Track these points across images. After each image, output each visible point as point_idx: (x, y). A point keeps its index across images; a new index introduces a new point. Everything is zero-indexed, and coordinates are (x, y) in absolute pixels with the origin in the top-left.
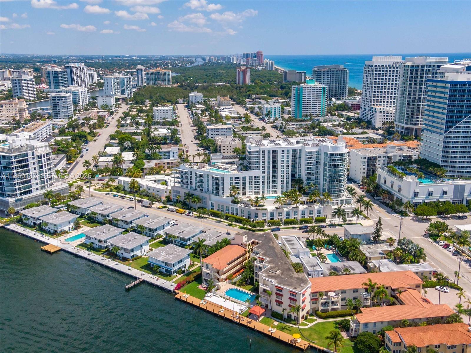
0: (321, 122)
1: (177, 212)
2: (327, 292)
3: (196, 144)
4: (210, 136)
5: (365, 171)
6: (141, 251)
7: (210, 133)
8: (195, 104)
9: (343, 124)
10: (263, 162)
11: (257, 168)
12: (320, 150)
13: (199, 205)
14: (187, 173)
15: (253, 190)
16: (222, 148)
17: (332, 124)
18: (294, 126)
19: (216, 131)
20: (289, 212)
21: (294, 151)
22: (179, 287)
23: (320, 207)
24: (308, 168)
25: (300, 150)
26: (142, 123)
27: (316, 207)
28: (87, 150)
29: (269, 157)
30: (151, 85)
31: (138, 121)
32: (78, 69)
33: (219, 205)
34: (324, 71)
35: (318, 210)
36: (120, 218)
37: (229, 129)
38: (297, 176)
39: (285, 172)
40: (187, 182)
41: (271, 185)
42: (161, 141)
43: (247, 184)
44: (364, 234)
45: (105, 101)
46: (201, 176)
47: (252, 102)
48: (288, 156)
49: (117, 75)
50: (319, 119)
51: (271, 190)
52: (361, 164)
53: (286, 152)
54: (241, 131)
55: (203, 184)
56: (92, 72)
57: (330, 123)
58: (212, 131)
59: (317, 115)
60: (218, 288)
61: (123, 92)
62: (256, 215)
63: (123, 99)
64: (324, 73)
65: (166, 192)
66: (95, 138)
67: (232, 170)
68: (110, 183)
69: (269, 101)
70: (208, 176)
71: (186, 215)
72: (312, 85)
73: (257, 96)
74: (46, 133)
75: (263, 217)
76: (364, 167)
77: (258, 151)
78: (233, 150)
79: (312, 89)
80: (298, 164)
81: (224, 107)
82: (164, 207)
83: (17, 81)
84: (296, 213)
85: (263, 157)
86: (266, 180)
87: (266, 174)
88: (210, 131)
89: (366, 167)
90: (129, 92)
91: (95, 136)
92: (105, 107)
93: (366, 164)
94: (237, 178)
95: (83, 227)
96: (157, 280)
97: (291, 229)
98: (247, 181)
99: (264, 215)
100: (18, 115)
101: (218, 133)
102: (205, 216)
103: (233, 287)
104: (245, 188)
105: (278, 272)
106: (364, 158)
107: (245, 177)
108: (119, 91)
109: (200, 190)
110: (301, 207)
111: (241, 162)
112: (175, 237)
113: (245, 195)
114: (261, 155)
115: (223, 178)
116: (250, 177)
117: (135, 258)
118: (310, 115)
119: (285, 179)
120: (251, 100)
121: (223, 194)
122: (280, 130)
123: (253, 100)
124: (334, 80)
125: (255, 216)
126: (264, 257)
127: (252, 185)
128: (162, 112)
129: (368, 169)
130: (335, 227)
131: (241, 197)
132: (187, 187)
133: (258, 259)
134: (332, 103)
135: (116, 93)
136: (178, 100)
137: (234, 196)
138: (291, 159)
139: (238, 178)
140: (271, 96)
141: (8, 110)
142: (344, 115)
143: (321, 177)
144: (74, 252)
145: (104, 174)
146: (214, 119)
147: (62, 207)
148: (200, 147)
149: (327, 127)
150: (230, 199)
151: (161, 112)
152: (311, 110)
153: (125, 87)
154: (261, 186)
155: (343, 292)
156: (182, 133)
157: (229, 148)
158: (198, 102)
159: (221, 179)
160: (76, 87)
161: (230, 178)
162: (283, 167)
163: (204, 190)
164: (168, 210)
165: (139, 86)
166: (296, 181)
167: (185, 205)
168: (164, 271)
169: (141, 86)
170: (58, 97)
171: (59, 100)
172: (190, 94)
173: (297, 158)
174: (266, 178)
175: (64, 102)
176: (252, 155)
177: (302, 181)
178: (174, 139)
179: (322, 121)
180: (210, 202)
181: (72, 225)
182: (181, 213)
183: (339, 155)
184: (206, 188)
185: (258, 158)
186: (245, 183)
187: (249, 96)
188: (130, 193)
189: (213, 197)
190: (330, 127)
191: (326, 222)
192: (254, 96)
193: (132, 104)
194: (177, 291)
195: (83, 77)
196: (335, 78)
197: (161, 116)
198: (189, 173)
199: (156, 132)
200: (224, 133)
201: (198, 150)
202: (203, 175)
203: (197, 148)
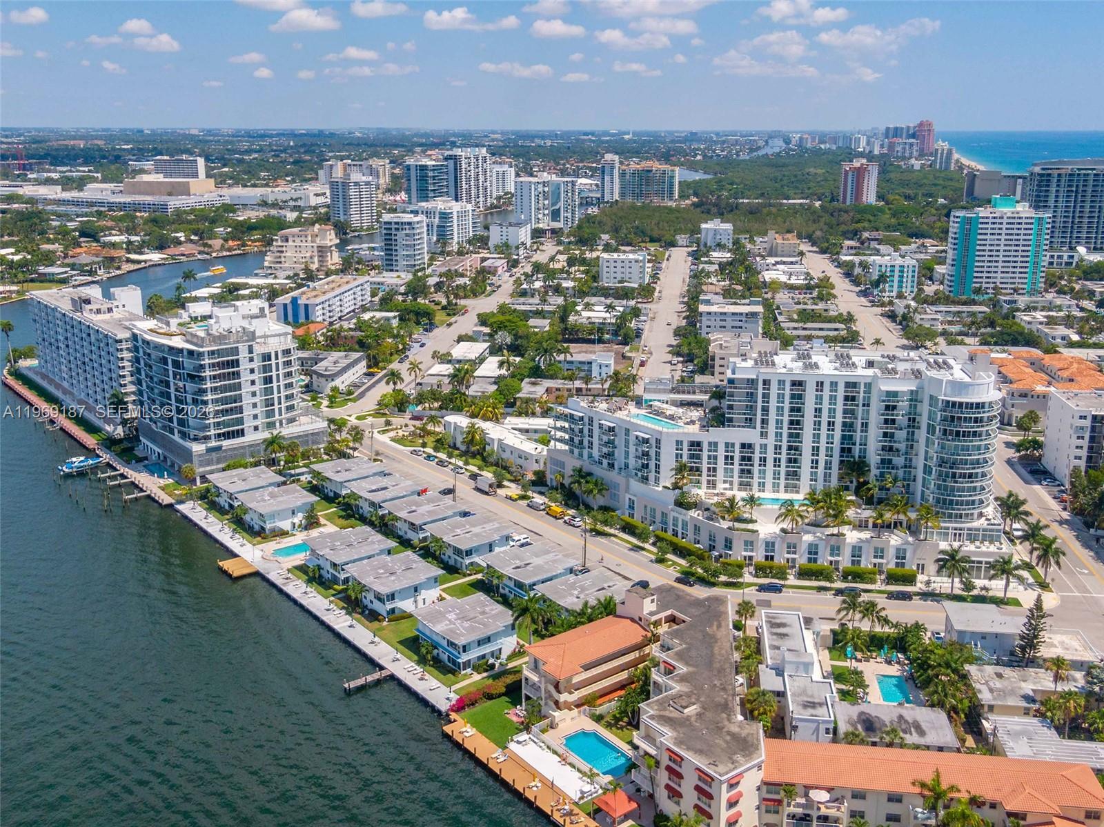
0: (1018, 310)
1: (548, 514)
2: (808, 788)
3: (672, 346)
4: (704, 330)
5: (1084, 453)
6: (416, 602)
7: (705, 322)
8: (709, 249)
9: (1082, 318)
10: (765, 409)
11: (750, 423)
12: (920, 388)
13: (601, 501)
14: (582, 419)
15: (736, 479)
16: (717, 362)
17: (1047, 317)
19: (718, 319)
20: (817, 546)
21: (852, 385)
22: (460, 707)
23: (907, 543)
24: (885, 435)
25: (868, 386)
26: (567, 289)
27: (895, 540)
28: (423, 345)
29: (781, 397)
30: (629, 200)
31: (559, 285)
32: (473, 160)
33: (646, 507)
34: (1059, 175)
35: (898, 550)
36: (402, 514)
37: (754, 315)
38: (856, 451)
39: (823, 439)
40: (581, 442)
41: (783, 470)
42: (590, 334)
43: (721, 460)
44: (997, 635)
45: (504, 234)
46: (611, 429)
47: (859, 248)
48: (833, 399)
49: (545, 176)
50: (1015, 302)
51: (782, 482)
52: (1072, 432)
53: (827, 387)
54: (792, 320)
55: (616, 451)
56: (506, 167)
57: (1044, 313)
58: (709, 316)
59: (1015, 290)
60: (552, 722)
61: (555, 215)
62: (728, 544)
63: (553, 231)
64: (1059, 181)
65: (537, 462)
66: (453, 319)
67: (687, 423)
68: (430, 427)
69: (903, 247)
70: (627, 431)
71: (565, 522)
72: (1005, 210)
73: (875, 234)
74: (353, 302)
75: (746, 550)
76: (1080, 442)
77: (753, 380)
79: (1005, 221)
80: (859, 422)
81: (778, 259)
82: (523, 497)
83: (340, 187)
84: (835, 550)
85: (766, 396)
86: (770, 456)
87: (771, 441)
88: (704, 319)
89: (1085, 443)
90: (569, 215)
91: (454, 314)
92: (505, 249)
93: (1087, 436)
94: (696, 445)
95: (325, 525)
96: (422, 679)
97: (815, 592)
98: (721, 453)
99: (749, 544)
100: (316, 259)
101: (723, 324)
102: (607, 529)
103: (591, 726)
104: (715, 469)
105: (691, 710)
106: (1081, 417)
107: (716, 444)
108: (546, 212)
109: (609, 464)
110: (852, 536)
111: (715, 403)
112: (500, 577)
113: (714, 488)
114: (760, 391)
115: (658, 441)
116: (727, 445)
117: (397, 616)
118: (994, 289)
119: (822, 458)
120: (858, 245)
121: (657, 480)
122: (900, 324)
123: (862, 243)
124: (1088, 199)
125: (726, 546)
126: (675, 663)
127: (732, 464)
128: (619, 264)
129: (1091, 448)
130: (938, 602)
131: (701, 493)
132: (581, 455)
133: (662, 666)
134: (1076, 259)
135: (540, 216)
136: (678, 237)
137: (681, 488)
138: (840, 407)
139: (699, 444)
140: (911, 236)
141: (298, 249)
142: (1097, 294)
143: (920, 462)
144: (279, 582)
145: (427, 405)
146: (739, 288)
147: (302, 474)
149: (1029, 323)
150: (672, 495)
151: (615, 264)
152: (999, 275)
153: (561, 204)
154: (756, 469)
155: (858, 795)
156: (653, 319)
158: (719, 245)
159: (653, 442)
160: (447, 201)
161: (677, 441)
162: (818, 424)
163: (616, 466)
164: (528, 505)
165: (604, 203)
166: (853, 466)
167: (571, 498)
168: (444, 657)
169: (607, 202)
170: (396, 223)
171: (397, 229)
172: (703, 226)
173: (857, 406)
174: (771, 450)
175: (407, 235)
176: (735, 388)
177: (868, 466)
178: (622, 332)
179: (1022, 306)
180: (628, 496)
181: (299, 518)
182: (555, 517)
183: (970, 406)
184: (623, 460)
185: (751, 396)
186: (715, 457)
187: (854, 234)
188: (463, 454)
189: (635, 485)
190: (1041, 323)
191: (919, 585)
192: (866, 235)
193: (569, 243)
194: (453, 716)
195: (481, 178)
196: (1089, 194)
197: (615, 275)
198: (586, 420)
199: (585, 314)
200: (740, 324)
201: (670, 362)
202: (616, 430)
203: (669, 357)
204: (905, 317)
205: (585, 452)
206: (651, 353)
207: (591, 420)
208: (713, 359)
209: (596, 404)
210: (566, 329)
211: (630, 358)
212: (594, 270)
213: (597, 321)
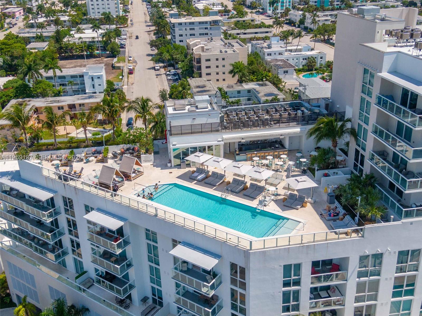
3: (152, 55)
4: (178, 39)
7: (178, 32)
16: (204, 64)
18: (329, 18)
19: (188, 28)
31: (58, 19)
37: (215, 22)
55: (132, 272)
78: (231, 68)
88: (176, 29)
92: (22, 2)
101: (192, 32)
146: (185, 13)
148: (157, 61)
156: (130, 37)
157: (220, 63)
178: (109, 47)
184: (148, 285)
197: (99, 11)
198: (59, 203)
199: (77, 36)
200: (206, 31)
201: (154, 68)
202: (127, 231)
203: (152, 64)
204: (302, 22)
205: (69, 259)
206: (135, 62)
207: (68, 203)
208: (199, 61)
209: (77, 166)
210: (61, 48)
211: (119, 68)
212: (84, 9)
213: (87, 40)
